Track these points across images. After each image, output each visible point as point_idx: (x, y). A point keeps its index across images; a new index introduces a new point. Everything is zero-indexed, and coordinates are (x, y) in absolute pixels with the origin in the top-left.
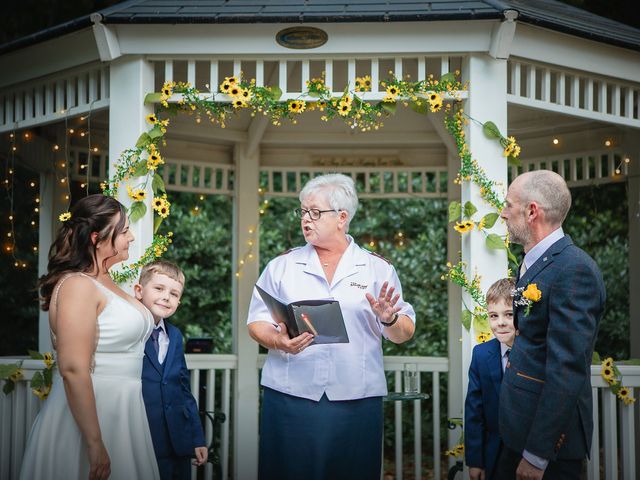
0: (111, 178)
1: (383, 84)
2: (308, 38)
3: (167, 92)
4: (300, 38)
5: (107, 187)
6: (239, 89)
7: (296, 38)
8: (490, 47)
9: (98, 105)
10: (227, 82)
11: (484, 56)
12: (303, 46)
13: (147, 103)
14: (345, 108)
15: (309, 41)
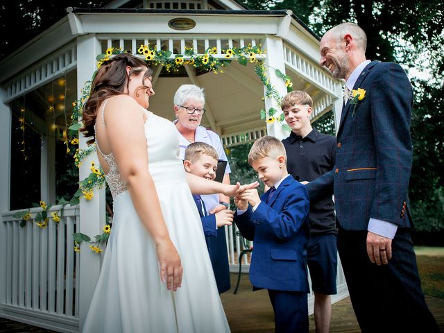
0: (79, 99)
1: (223, 51)
2: (186, 24)
3: (109, 53)
4: (181, 24)
5: (77, 104)
6: (149, 51)
7: (178, 24)
8: (278, 30)
9: (70, 66)
10: (142, 48)
11: (273, 36)
12: (183, 29)
13: (98, 59)
14: (206, 61)
15: (186, 26)
